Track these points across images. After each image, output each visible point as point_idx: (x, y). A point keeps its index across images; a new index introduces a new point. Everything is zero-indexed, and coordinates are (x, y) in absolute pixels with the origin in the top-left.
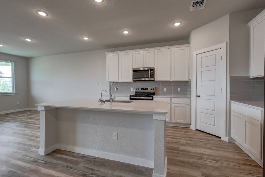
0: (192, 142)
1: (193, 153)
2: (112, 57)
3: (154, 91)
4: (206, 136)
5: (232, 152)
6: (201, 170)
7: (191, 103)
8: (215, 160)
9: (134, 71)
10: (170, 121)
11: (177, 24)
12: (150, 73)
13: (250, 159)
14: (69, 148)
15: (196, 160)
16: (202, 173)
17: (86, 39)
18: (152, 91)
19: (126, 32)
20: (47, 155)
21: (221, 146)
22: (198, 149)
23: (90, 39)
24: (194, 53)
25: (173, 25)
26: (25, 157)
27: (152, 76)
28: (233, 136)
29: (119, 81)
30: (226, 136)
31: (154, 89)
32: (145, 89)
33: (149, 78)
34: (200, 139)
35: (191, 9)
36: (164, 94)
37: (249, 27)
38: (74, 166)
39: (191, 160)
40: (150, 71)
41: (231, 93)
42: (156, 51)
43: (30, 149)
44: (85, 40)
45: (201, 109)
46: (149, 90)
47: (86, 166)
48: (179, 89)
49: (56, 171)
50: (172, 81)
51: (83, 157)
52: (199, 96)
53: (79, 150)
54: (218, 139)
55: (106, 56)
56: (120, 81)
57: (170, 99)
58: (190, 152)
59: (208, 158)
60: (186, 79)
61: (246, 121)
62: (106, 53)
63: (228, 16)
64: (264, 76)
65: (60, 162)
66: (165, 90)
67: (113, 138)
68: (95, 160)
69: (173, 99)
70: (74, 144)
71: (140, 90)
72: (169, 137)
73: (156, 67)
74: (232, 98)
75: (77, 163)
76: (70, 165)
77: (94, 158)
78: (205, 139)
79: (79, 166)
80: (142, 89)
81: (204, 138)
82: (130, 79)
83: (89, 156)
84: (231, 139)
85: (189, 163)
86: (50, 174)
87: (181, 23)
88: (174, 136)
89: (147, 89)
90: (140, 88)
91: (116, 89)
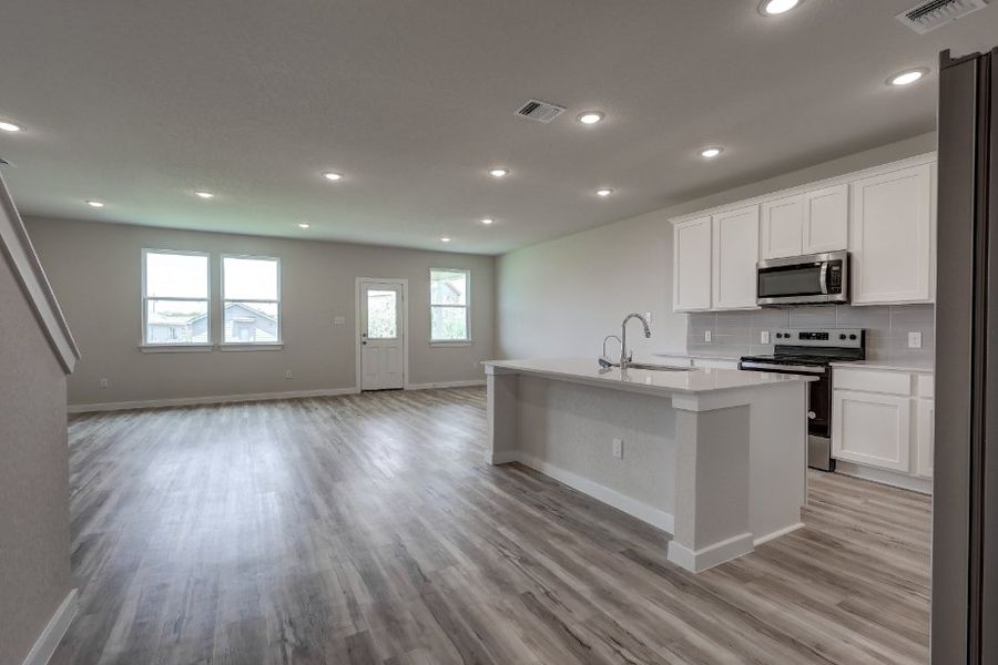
2: (691, 231)
3: (856, 344)
9: (761, 271)
10: (906, 470)
12: (823, 274)
14: (535, 463)
17: (604, 194)
18: (848, 344)
19: (711, 154)
20: (497, 466)
23: (617, 194)
25: (889, 83)
27: (836, 287)
29: (711, 307)
31: (854, 338)
32: (814, 338)
33: (820, 293)
38: (531, 492)
40: (825, 267)
44: (601, 197)
46: (834, 341)
47: (552, 498)
51: (556, 484)
53: (551, 470)
55: (672, 230)
56: (717, 307)
57: (908, 378)
58: (878, 561)
62: (673, 221)
65: (512, 480)
67: (614, 453)
70: (544, 457)
71: (795, 341)
72: (849, 515)
73: (855, 250)
75: (538, 489)
76: (525, 488)
77: (574, 491)
79: (540, 494)
80: (803, 336)
82: (749, 300)
88: (879, 517)
89: (825, 336)
90: (795, 333)
91: (708, 335)
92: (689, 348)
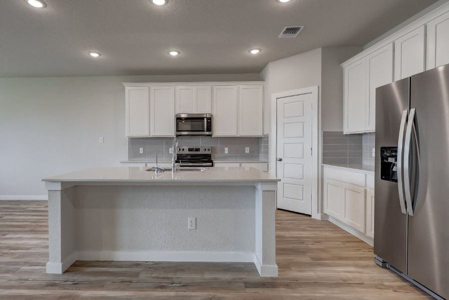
0: (279, 225)
1: (288, 237)
3: (209, 153)
4: (292, 216)
5: (330, 231)
6: (308, 254)
7: (268, 171)
8: (317, 242)
9: (179, 119)
11: (255, 52)
12: (205, 123)
13: (349, 235)
14: (103, 255)
15: (296, 245)
16: (310, 257)
17: (95, 55)
18: (207, 152)
19: (174, 54)
20: (66, 272)
21: (316, 226)
22: (292, 232)
23: (103, 57)
24: (274, 96)
25: (249, 52)
26: (22, 282)
27: (209, 128)
28: (326, 211)
30: (318, 213)
31: (209, 150)
32: (194, 150)
33: (204, 131)
34: (287, 220)
35: (281, 35)
36: (225, 158)
37: (343, 69)
38: (134, 280)
39: (290, 246)
40: (205, 120)
41: (324, 155)
42: (215, 88)
43: (19, 269)
44: (92, 56)
45: (284, 177)
46: (202, 152)
47: (154, 275)
48: (247, 150)
49: (108, 290)
50: (238, 136)
52: (281, 160)
54: (309, 218)
56: (153, 134)
57: (238, 165)
59: (308, 241)
60: (258, 133)
61: (345, 189)
62: (125, 84)
63: (320, 50)
64: (375, 131)
66: (226, 150)
67: (189, 227)
68: (159, 265)
69: (243, 165)
70: (114, 247)
71: (186, 152)
73: (214, 114)
74: (325, 161)
78: (294, 220)
79: (142, 277)
80: (190, 150)
81: (291, 218)
82: (171, 132)
83: (147, 262)
84: (325, 216)
85: (290, 250)
86: (101, 296)
87: (260, 50)
89: (198, 150)
90: (186, 148)
91: (141, 150)
92: (130, 157)
